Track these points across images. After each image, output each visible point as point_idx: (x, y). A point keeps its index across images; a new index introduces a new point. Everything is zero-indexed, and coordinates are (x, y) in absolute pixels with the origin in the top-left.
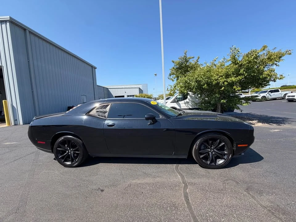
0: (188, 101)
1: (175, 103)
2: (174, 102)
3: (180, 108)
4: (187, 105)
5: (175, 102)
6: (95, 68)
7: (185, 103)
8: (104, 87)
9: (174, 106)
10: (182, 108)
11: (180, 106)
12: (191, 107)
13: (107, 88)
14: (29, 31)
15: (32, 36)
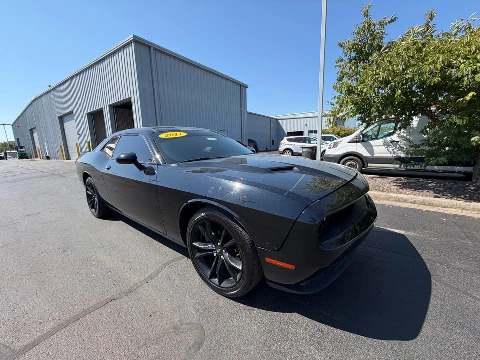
0: (398, 140)
1: (359, 144)
2: (356, 142)
3: (370, 156)
4: (391, 149)
5: (359, 142)
6: (246, 87)
7: (386, 145)
8: (271, 118)
9: (356, 151)
10: (376, 155)
11: (371, 151)
12: (403, 155)
13: (277, 119)
14: (154, 48)
15: (158, 54)
